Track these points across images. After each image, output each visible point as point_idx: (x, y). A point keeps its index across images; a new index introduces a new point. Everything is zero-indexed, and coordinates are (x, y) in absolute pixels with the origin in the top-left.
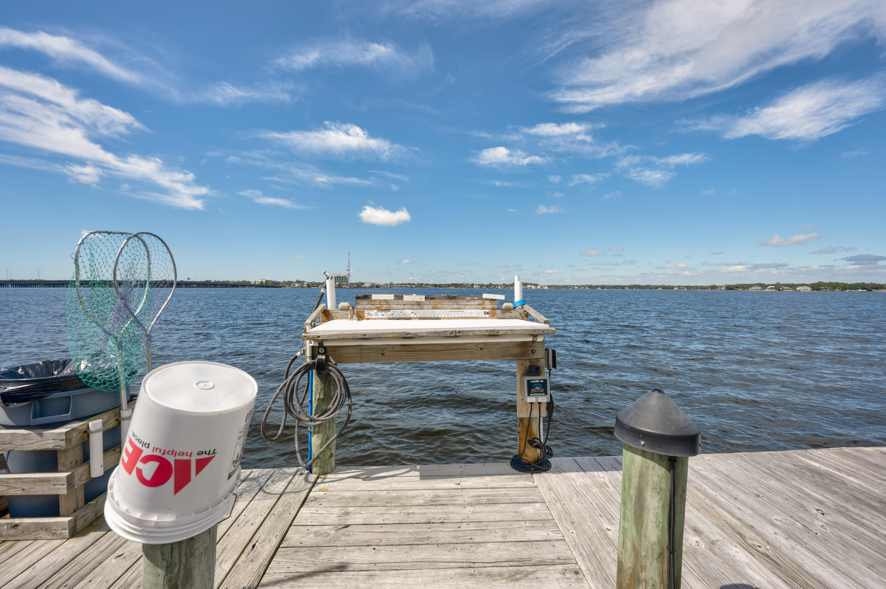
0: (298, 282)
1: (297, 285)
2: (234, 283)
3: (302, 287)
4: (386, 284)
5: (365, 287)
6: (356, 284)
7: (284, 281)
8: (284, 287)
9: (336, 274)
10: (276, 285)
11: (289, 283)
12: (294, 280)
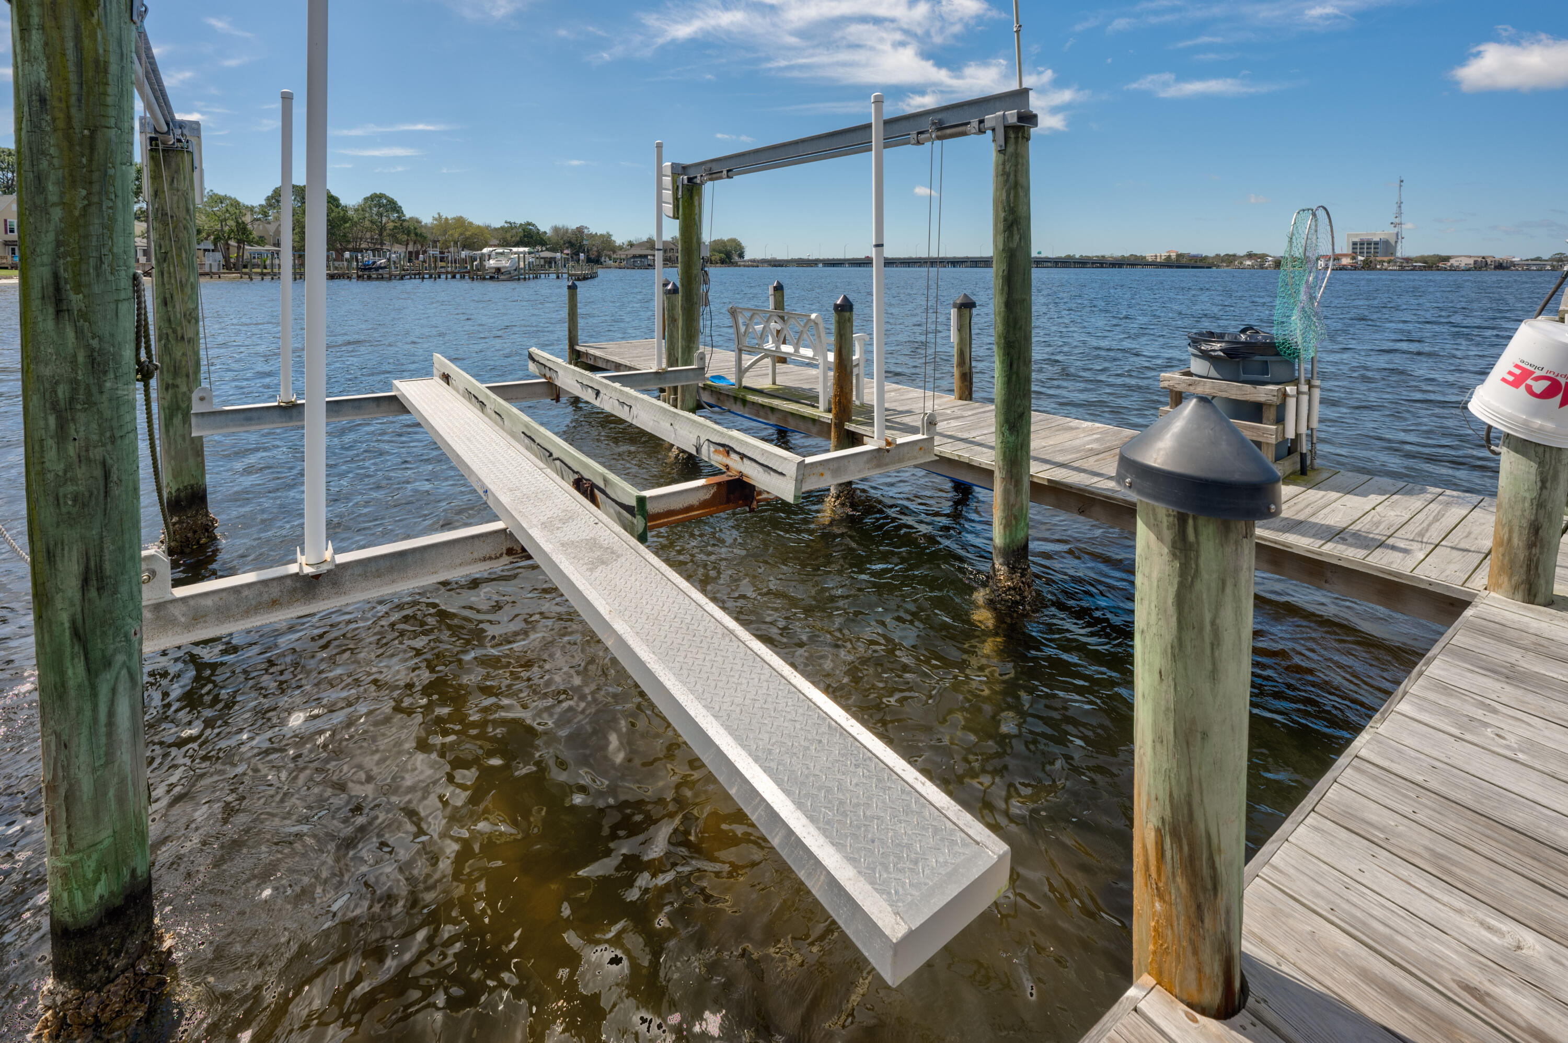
0: (1250, 256)
1: (1248, 263)
2: (1115, 259)
3: (1261, 267)
4: (1538, 259)
5: (1453, 269)
6: (1423, 259)
7: (1218, 255)
8: (1218, 267)
9: (1357, 235)
10: (1199, 264)
11: (1230, 259)
12: (1242, 252)
